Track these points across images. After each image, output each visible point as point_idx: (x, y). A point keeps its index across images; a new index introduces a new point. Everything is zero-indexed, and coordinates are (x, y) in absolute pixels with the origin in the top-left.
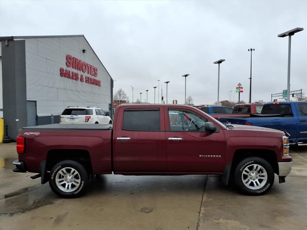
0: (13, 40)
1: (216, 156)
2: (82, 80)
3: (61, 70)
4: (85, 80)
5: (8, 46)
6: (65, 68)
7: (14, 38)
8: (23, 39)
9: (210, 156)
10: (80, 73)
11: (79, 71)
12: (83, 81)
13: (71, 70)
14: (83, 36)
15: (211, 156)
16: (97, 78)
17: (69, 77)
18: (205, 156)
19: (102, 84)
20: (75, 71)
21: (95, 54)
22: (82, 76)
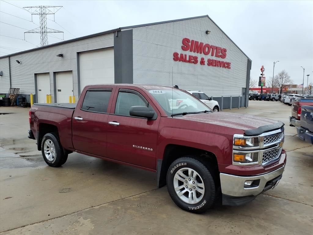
0: (120, 31)
1: (148, 149)
2: (202, 62)
3: (176, 55)
4: (206, 63)
5: (117, 36)
6: (180, 52)
7: (121, 29)
8: (131, 29)
9: (142, 148)
10: (200, 56)
11: (199, 54)
12: (204, 64)
13: (188, 53)
14: (207, 16)
15: (144, 148)
16: (225, 60)
17: (185, 61)
18: (138, 147)
19: (231, 66)
20: (193, 54)
21: (225, 34)
22: (203, 59)
